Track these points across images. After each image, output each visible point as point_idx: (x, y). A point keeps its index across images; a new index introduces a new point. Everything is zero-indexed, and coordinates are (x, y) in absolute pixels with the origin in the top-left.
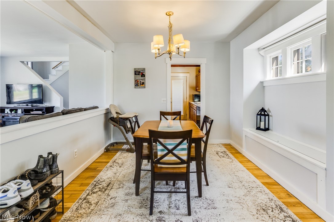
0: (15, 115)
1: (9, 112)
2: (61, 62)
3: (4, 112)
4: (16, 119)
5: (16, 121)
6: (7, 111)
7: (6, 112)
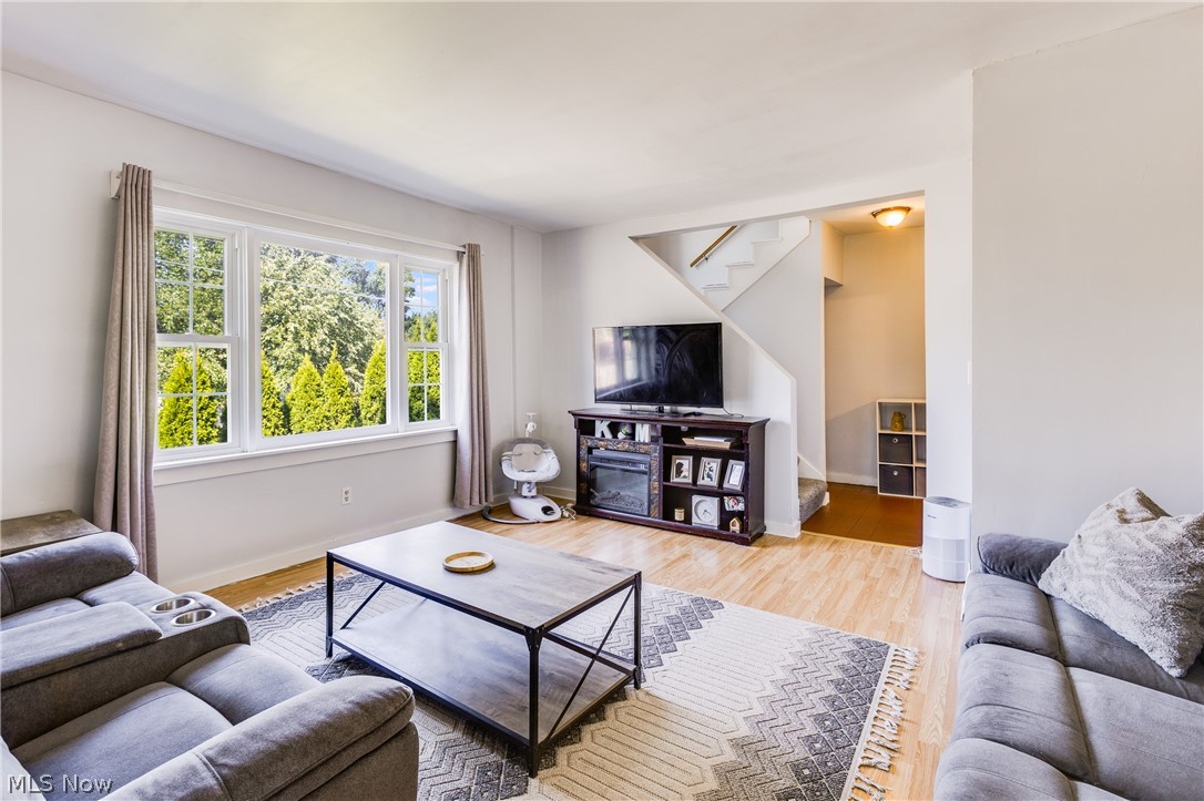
0: (631, 448)
1: (608, 435)
2: (733, 228)
3: (594, 435)
4: (634, 463)
5: (633, 471)
6: (601, 427)
7: (598, 435)
